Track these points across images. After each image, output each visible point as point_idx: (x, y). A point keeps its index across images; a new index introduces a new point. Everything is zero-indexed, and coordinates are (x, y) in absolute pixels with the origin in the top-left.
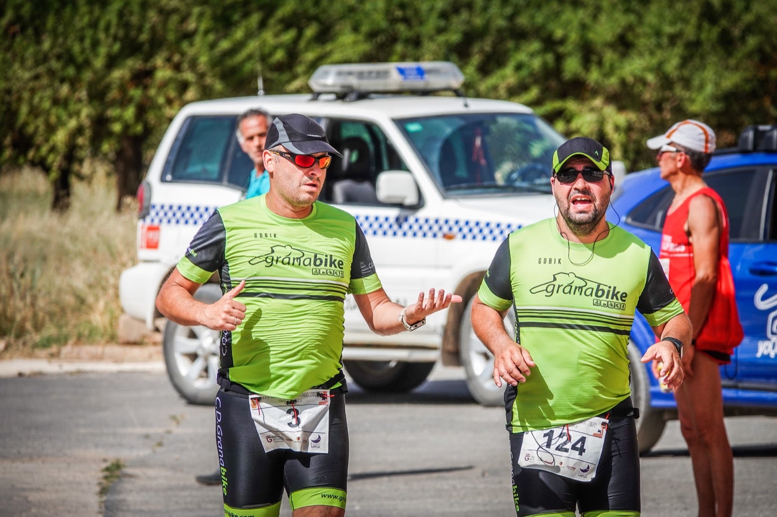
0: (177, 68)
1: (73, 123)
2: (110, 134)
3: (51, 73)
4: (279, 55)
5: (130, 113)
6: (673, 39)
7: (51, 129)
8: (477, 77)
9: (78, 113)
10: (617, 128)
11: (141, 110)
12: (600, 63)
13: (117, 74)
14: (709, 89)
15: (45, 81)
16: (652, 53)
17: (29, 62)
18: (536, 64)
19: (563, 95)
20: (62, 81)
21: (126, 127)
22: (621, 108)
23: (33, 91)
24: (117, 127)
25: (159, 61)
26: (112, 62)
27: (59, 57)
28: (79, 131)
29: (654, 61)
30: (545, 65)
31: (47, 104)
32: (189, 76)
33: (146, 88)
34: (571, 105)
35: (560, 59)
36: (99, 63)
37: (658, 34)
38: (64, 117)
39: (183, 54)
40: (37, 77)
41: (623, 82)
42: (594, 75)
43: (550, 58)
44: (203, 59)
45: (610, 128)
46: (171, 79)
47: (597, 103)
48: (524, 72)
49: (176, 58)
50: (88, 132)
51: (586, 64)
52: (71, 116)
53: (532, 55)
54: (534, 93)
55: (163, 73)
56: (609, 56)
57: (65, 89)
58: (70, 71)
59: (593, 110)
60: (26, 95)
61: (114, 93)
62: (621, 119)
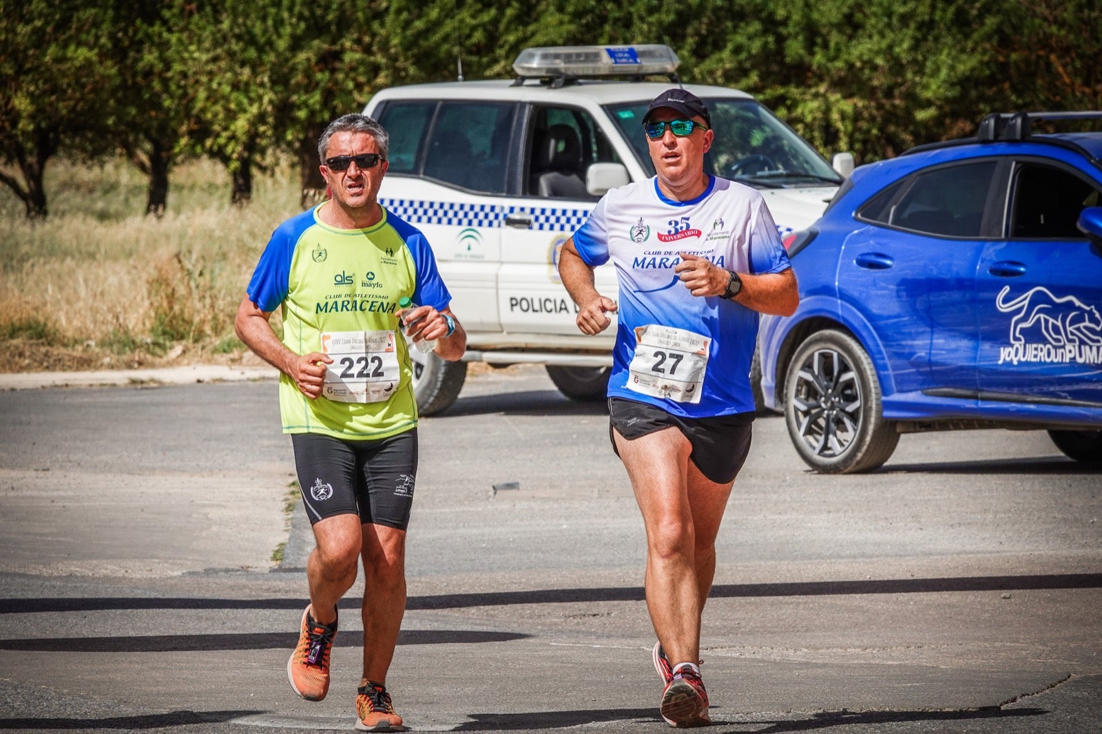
0: (368, 50)
1: (254, 109)
2: (295, 121)
4: (478, 36)
5: (316, 98)
6: (905, 19)
7: (231, 116)
8: (693, 60)
9: (260, 98)
10: (843, 117)
11: (328, 97)
12: (825, 46)
13: (302, 56)
14: (944, 73)
15: (223, 64)
16: (882, 35)
17: (207, 44)
18: (756, 46)
19: (785, 83)
20: (243, 64)
21: (312, 113)
22: (847, 95)
23: (211, 74)
24: (302, 114)
25: (347, 43)
26: (297, 44)
27: (239, 38)
28: (261, 118)
29: (884, 44)
30: (766, 44)
31: (226, 89)
32: (380, 59)
33: (333, 71)
34: (794, 91)
35: (781, 40)
36: (282, 44)
37: (889, 14)
38: (245, 101)
39: (374, 35)
40: (215, 59)
41: (851, 66)
42: (819, 58)
43: (771, 39)
44: (395, 41)
45: (835, 116)
46: (361, 62)
47: (822, 89)
48: (743, 56)
49: (367, 39)
50: (271, 120)
51: (810, 46)
52: (251, 101)
53: (751, 38)
54: (754, 78)
55: (352, 56)
56: (835, 38)
57: (246, 73)
58: (252, 53)
59: (816, 96)
60: (204, 79)
61: (299, 78)
62: (847, 106)
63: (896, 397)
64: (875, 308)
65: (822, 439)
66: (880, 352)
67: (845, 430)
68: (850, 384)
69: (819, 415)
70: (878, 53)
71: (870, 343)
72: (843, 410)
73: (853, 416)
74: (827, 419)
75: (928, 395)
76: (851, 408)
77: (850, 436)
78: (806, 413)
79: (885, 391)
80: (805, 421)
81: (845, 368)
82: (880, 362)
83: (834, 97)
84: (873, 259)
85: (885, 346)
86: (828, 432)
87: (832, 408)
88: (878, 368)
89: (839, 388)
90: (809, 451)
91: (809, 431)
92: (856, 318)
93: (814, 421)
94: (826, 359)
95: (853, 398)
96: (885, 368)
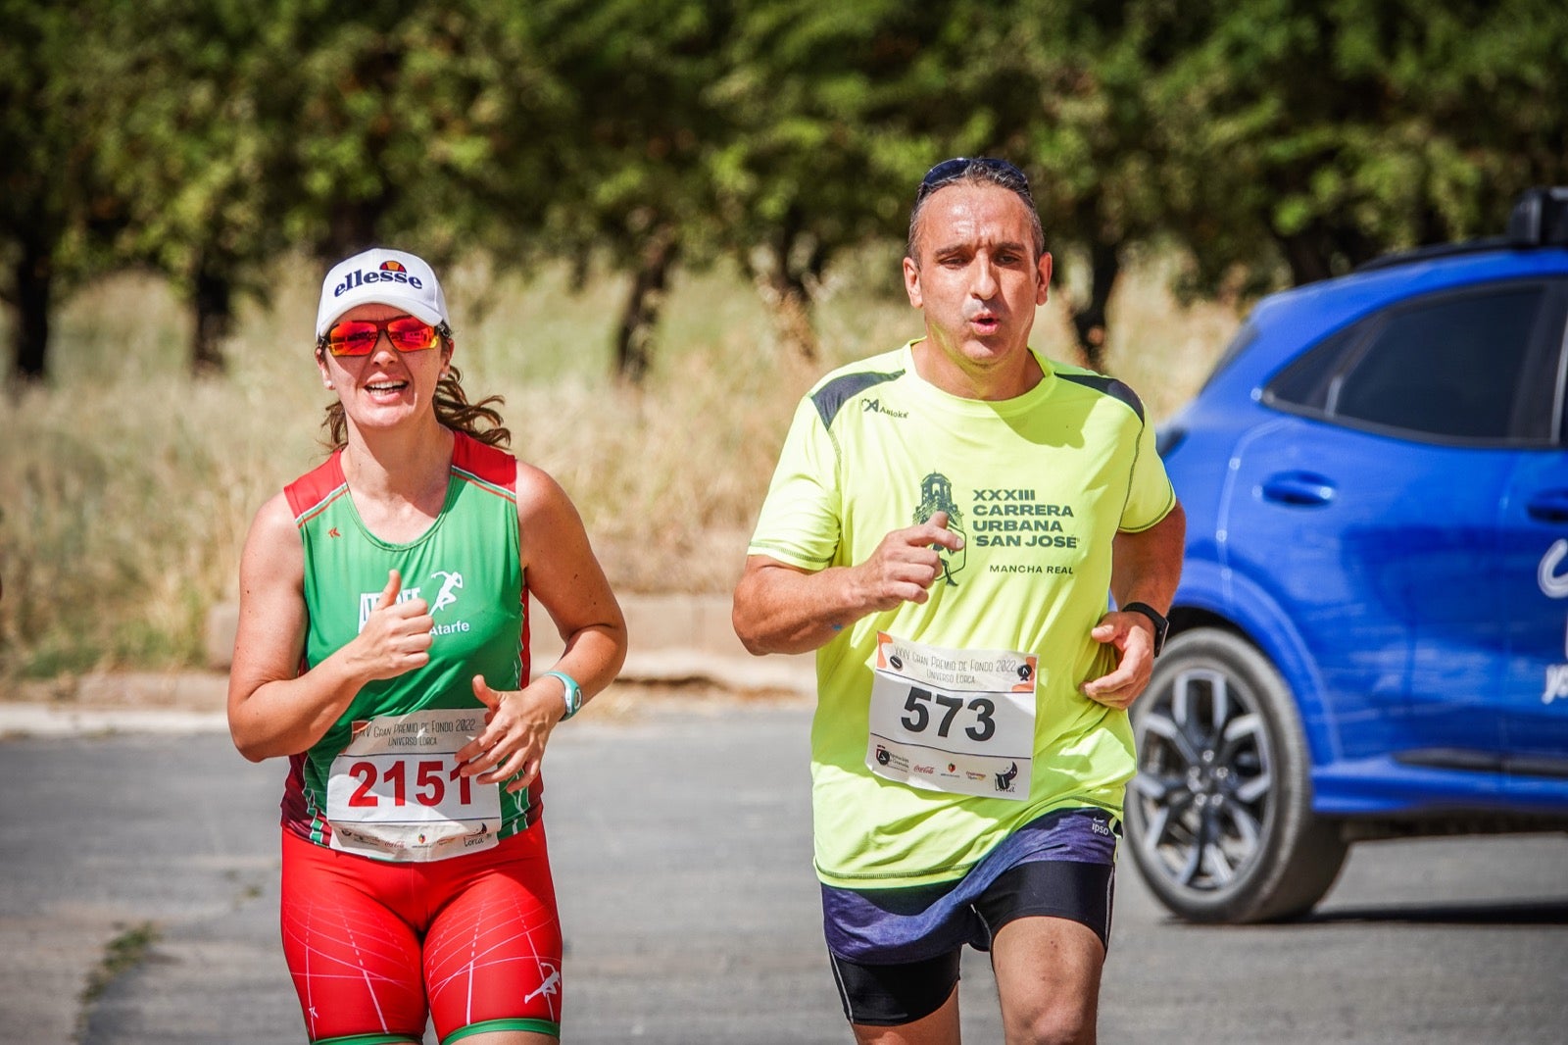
0: (458, 47)
1: (219, 173)
2: (302, 197)
3: (174, 59)
4: (691, 19)
5: (347, 151)
7: (171, 187)
8: (1138, 70)
9: (225, 151)
10: (1457, 187)
11: (376, 144)
12: (1420, 41)
13: (325, 63)
15: (158, 74)
17: (123, 32)
18: (1275, 43)
19: (1339, 116)
20: (198, 74)
21: (342, 180)
22: (1466, 145)
23: (131, 99)
24: (320, 182)
25: (415, 32)
26: (310, 34)
27: (189, 20)
28: (235, 190)
29: (1543, 37)
30: (1295, 46)
31: (162, 130)
32: (482, 65)
33: (387, 90)
34: (1357, 138)
35: (1329, 29)
36: (278, 35)
38: (198, 153)
39: (470, 15)
40: (140, 66)
41: (1472, 84)
42: (1406, 70)
43: (1307, 29)
44: (515, 30)
45: (1440, 188)
46: (445, 73)
47: (1413, 130)
48: (1248, 62)
49: (455, 24)
50: (257, 194)
51: (1388, 42)
52: (215, 155)
53: (1266, 23)
54: (1268, 110)
55: (425, 60)
56: (1440, 26)
57: (201, 96)
58: (214, 54)
59: (1403, 148)
60: (115, 107)
61: (314, 107)
62: (1467, 170)
63: (1341, 769)
64: (1298, 587)
65: (1192, 853)
66: (1307, 677)
67: (1237, 836)
68: (1248, 743)
69: (1187, 804)
70: (1526, 55)
71: (1288, 657)
72: (1233, 796)
73: (1255, 808)
74: (1204, 814)
75: (1402, 763)
76: (1250, 790)
77: (1248, 846)
78: (1161, 802)
79: (1317, 753)
80: (1158, 818)
81: (1237, 710)
82: (1308, 698)
83: (1439, 150)
84: (1296, 485)
85: (1322, 664)
86: (1203, 839)
87: (1213, 790)
88: (1306, 709)
89: (1227, 750)
90: (1164, 878)
91: (1167, 839)
92: (1262, 609)
93: (1175, 818)
94: (1201, 691)
95: (1251, 772)
96: (1317, 708)
